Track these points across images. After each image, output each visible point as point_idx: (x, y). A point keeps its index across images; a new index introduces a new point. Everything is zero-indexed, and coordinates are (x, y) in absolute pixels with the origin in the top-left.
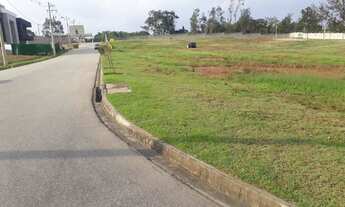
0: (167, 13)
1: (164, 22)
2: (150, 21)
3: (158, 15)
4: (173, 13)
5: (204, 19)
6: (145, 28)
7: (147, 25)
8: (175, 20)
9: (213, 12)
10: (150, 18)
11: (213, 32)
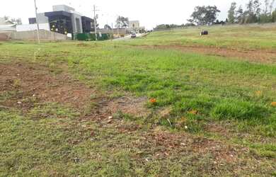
0: (210, 7)
1: (207, 15)
2: (195, 15)
3: (202, 10)
4: (215, 8)
5: (240, 11)
6: (190, 20)
7: (192, 18)
8: (217, 13)
9: (250, 5)
10: (194, 13)
11: (247, 22)
